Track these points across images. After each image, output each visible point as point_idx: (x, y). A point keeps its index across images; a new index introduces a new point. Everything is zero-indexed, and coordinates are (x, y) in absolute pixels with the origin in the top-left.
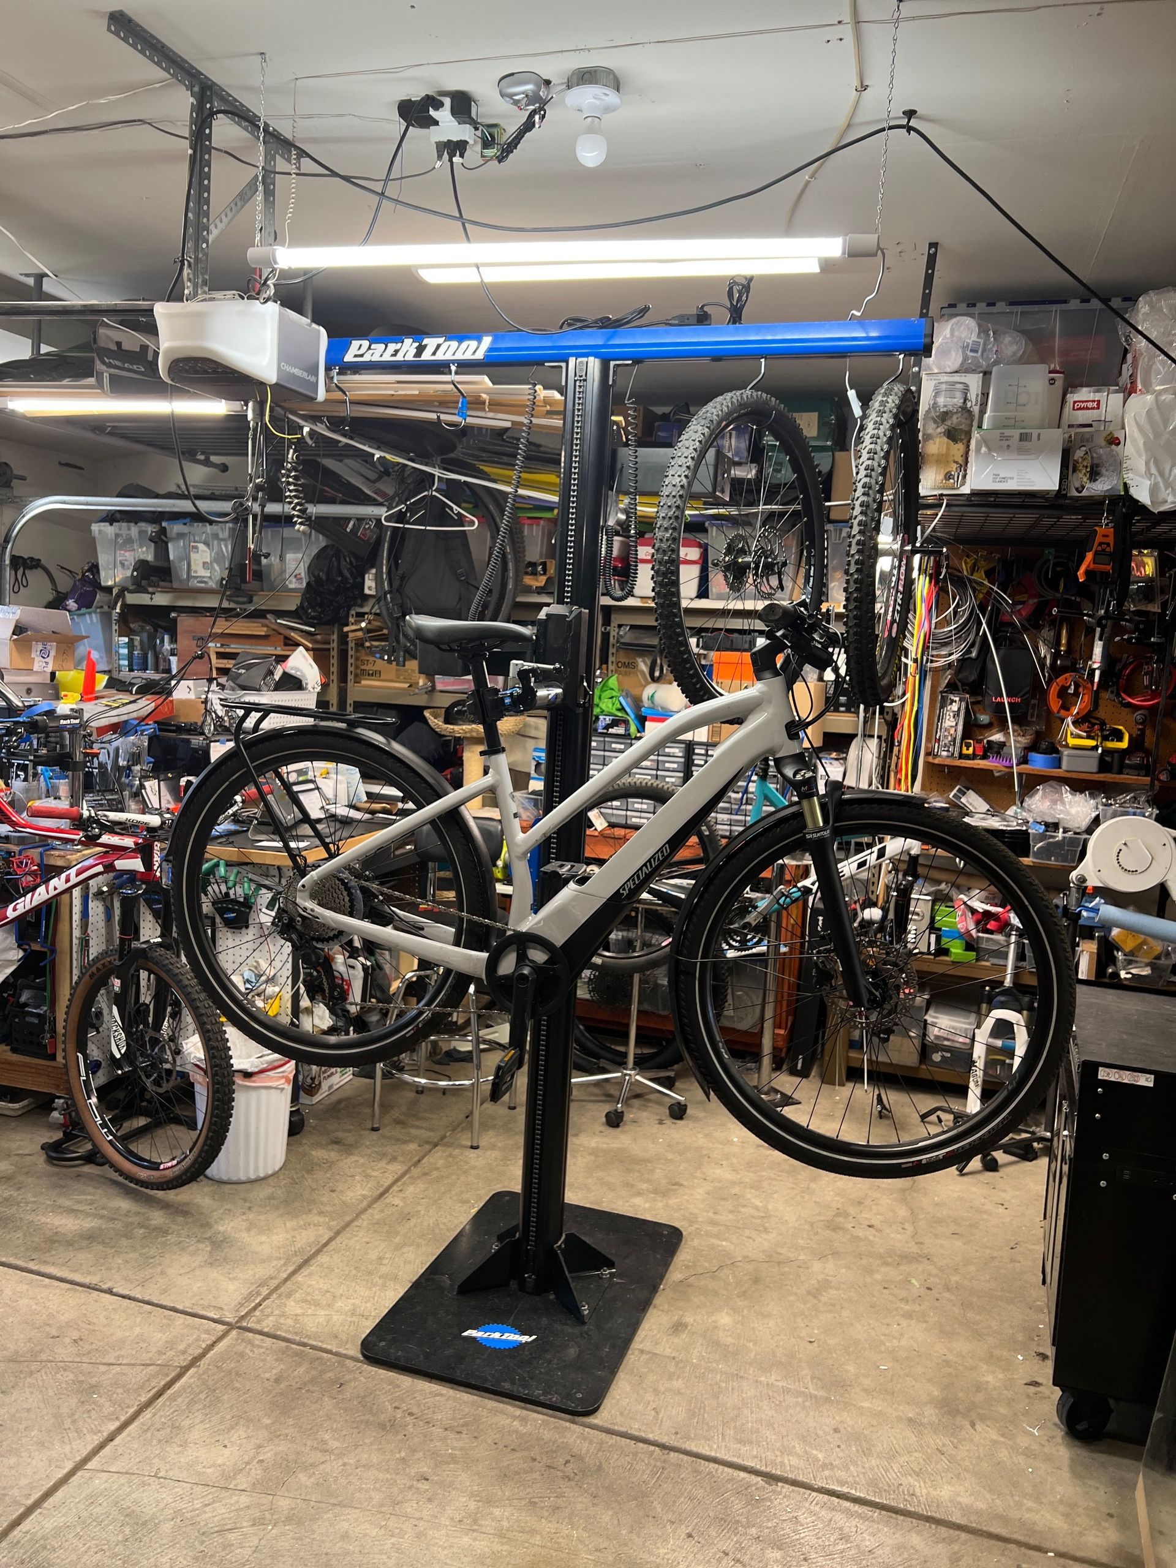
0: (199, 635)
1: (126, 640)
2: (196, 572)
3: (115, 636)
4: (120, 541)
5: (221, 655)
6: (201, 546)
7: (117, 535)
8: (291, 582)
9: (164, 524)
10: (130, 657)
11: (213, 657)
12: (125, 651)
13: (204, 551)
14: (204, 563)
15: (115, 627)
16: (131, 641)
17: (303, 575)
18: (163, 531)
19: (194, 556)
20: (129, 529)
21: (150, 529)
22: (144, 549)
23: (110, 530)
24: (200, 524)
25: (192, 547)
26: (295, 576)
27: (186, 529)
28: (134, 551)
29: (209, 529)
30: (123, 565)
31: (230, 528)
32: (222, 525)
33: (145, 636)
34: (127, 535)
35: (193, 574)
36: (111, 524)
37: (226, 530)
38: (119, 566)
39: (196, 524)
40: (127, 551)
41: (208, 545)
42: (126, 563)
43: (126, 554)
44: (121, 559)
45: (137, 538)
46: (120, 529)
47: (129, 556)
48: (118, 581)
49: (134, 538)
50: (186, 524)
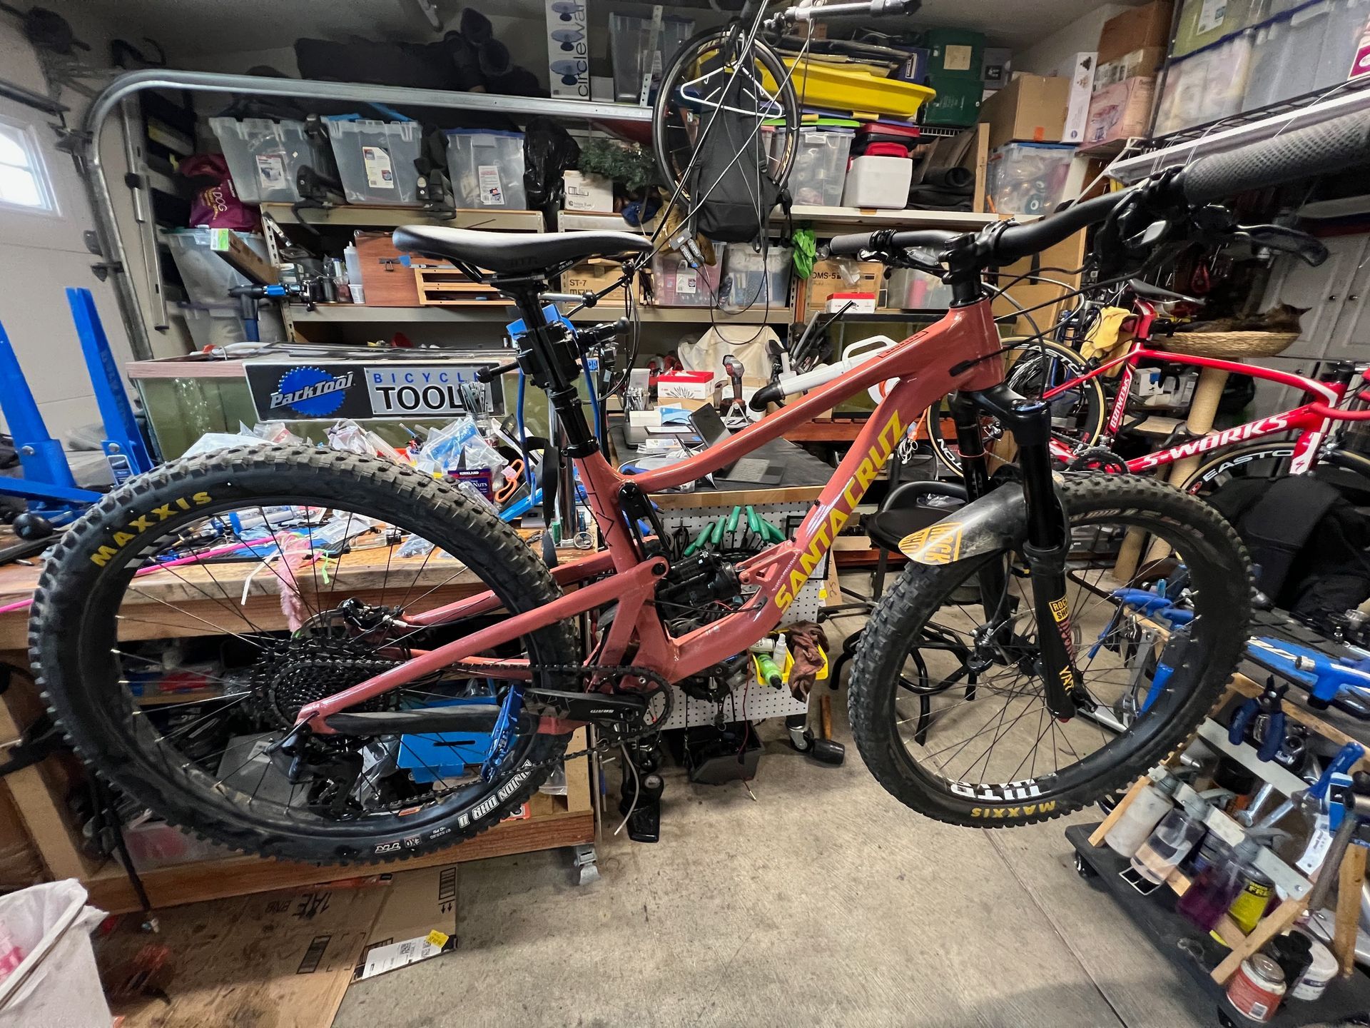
0: (387, 258)
1: (291, 266)
2: (374, 183)
3: (275, 261)
4: (256, 142)
5: (428, 278)
6: (377, 151)
7: (252, 135)
8: (486, 198)
9: (323, 119)
11: (420, 279)
13: (381, 158)
14: (384, 172)
15: (273, 252)
16: (296, 266)
17: (500, 191)
19: (368, 163)
20: (267, 128)
21: (300, 128)
22: (295, 155)
23: (242, 129)
24: (373, 122)
25: (366, 152)
26: (491, 191)
27: (355, 128)
28: (280, 156)
29: (387, 129)
30: (268, 175)
31: (413, 128)
32: (404, 124)
33: (309, 262)
34: (265, 136)
35: (371, 186)
36: (240, 120)
37: (409, 131)
38: (262, 176)
39: (367, 121)
40: (270, 157)
41: (386, 150)
42: (272, 173)
43: (270, 161)
44: (264, 166)
45: (283, 139)
46: (254, 126)
47: (275, 164)
48: (264, 196)
49: (277, 139)
50: (352, 121)
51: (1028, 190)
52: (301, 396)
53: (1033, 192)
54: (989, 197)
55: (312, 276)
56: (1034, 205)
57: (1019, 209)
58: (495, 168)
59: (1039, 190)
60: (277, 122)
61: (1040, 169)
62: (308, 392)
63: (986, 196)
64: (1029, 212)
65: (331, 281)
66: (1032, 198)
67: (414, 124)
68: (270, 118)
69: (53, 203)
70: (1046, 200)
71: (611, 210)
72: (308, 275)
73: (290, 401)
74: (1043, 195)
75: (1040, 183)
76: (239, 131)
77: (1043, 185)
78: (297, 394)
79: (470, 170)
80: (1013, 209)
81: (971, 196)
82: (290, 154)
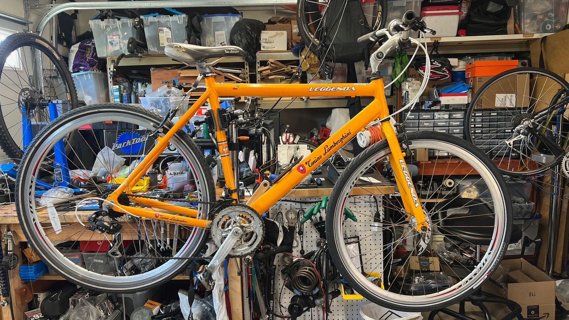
0: (165, 80)
1: (117, 87)
2: (163, 44)
3: (110, 85)
4: (108, 30)
6: (165, 29)
7: (107, 27)
9: (142, 17)
10: (121, 96)
12: (118, 93)
13: (166, 32)
14: (168, 39)
15: (110, 80)
16: (120, 87)
17: (225, 43)
18: (141, 21)
19: (161, 35)
20: (114, 22)
21: (129, 22)
22: (126, 34)
23: (103, 24)
24: (165, 16)
25: (160, 29)
26: (221, 44)
27: (156, 19)
28: (119, 35)
29: (171, 19)
30: (112, 44)
31: (183, 17)
32: (179, 16)
33: (126, 84)
34: (113, 26)
35: (161, 46)
36: (102, 20)
37: (181, 19)
38: (109, 44)
39: (162, 16)
40: (113, 36)
41: (170, 28)
42: (114, 43)
43: (114, 37)
44: (110, 40)
45: (121, 28)
46: (109, 22)
47: (116, 38)
48: (109, 54)
49: (118, 27)
50: (155, 16)
51: (542, 20)
52: (125, 144)
53: (547, 19)
54: (516, 25)
55: (127, 92)
56: (548, 27)
57: (538, 31)
58: (224, 32)
59: (550, 18)
60: (119, 19)
61: (548, 6)
62: (129, 143)
63: (515, 24)
64: (546, 31)
65: (135, 93)
66: (546, 23)
67: (184, 15)
68: (117, 18)
69: (20, 64)
70: (556, 24)
71: (285, 49)
72: (125, 91)
73: (120, 147)
74: (554, 21)
75: (551, 14)
76: (101, 25)
77: (553, 15)
78: (124, 143)
79: (211, 34)
80: (534, 30)
81: (505, 25)
82: (123, 34)
